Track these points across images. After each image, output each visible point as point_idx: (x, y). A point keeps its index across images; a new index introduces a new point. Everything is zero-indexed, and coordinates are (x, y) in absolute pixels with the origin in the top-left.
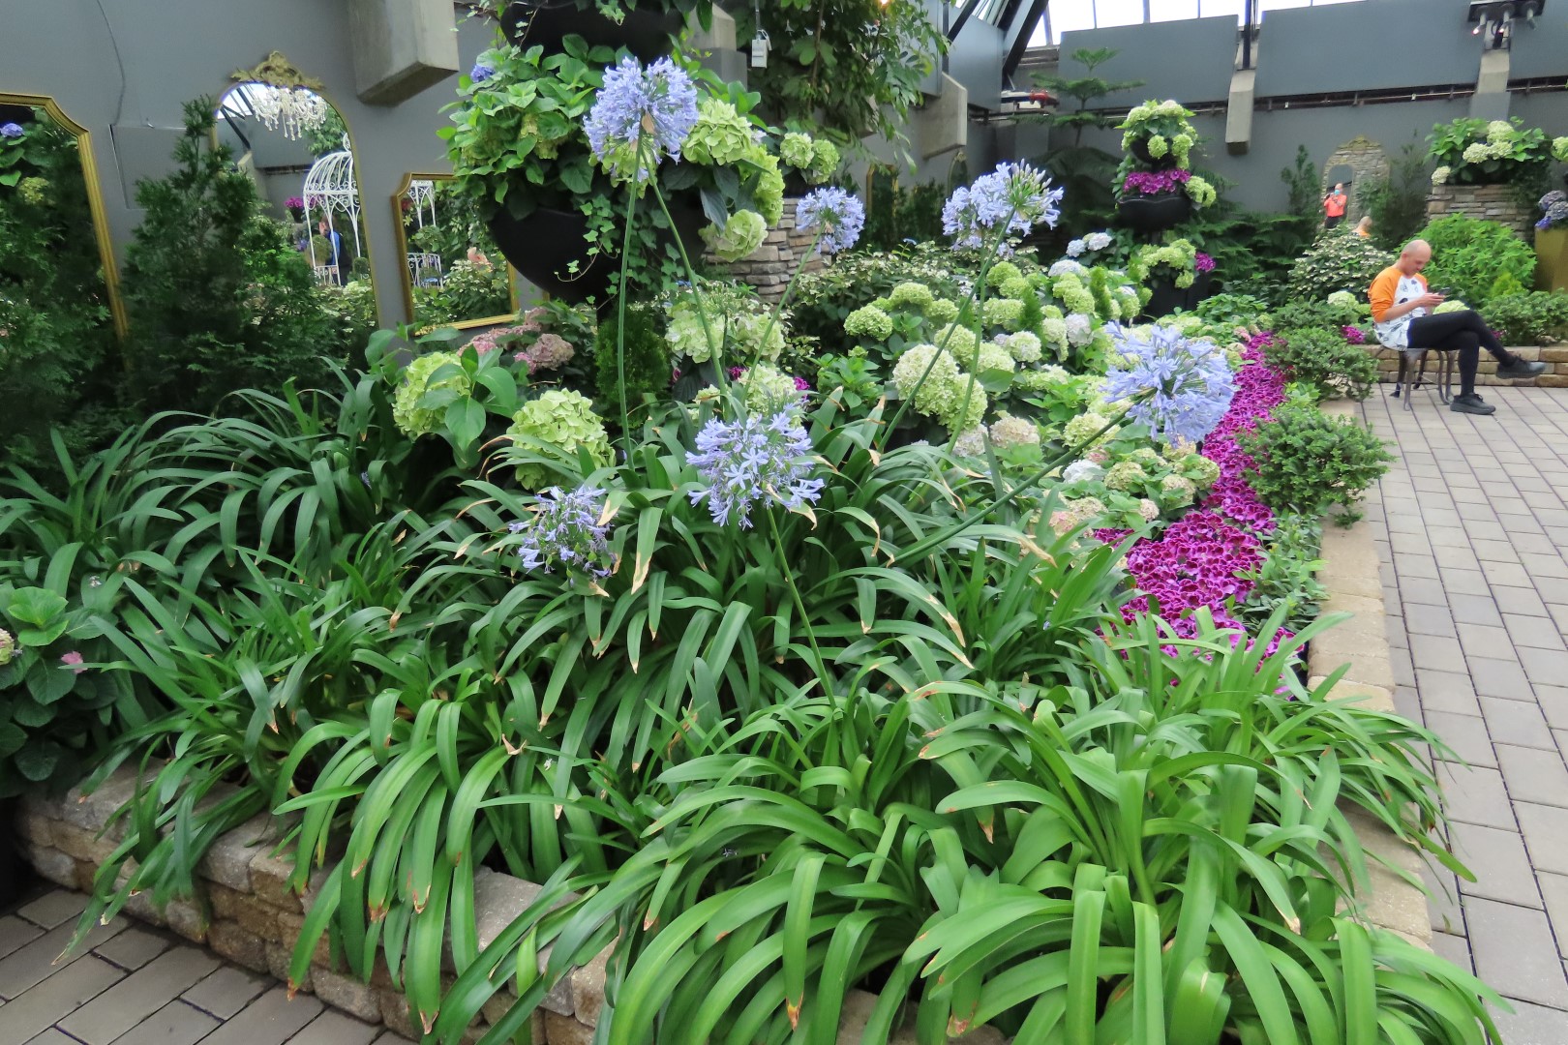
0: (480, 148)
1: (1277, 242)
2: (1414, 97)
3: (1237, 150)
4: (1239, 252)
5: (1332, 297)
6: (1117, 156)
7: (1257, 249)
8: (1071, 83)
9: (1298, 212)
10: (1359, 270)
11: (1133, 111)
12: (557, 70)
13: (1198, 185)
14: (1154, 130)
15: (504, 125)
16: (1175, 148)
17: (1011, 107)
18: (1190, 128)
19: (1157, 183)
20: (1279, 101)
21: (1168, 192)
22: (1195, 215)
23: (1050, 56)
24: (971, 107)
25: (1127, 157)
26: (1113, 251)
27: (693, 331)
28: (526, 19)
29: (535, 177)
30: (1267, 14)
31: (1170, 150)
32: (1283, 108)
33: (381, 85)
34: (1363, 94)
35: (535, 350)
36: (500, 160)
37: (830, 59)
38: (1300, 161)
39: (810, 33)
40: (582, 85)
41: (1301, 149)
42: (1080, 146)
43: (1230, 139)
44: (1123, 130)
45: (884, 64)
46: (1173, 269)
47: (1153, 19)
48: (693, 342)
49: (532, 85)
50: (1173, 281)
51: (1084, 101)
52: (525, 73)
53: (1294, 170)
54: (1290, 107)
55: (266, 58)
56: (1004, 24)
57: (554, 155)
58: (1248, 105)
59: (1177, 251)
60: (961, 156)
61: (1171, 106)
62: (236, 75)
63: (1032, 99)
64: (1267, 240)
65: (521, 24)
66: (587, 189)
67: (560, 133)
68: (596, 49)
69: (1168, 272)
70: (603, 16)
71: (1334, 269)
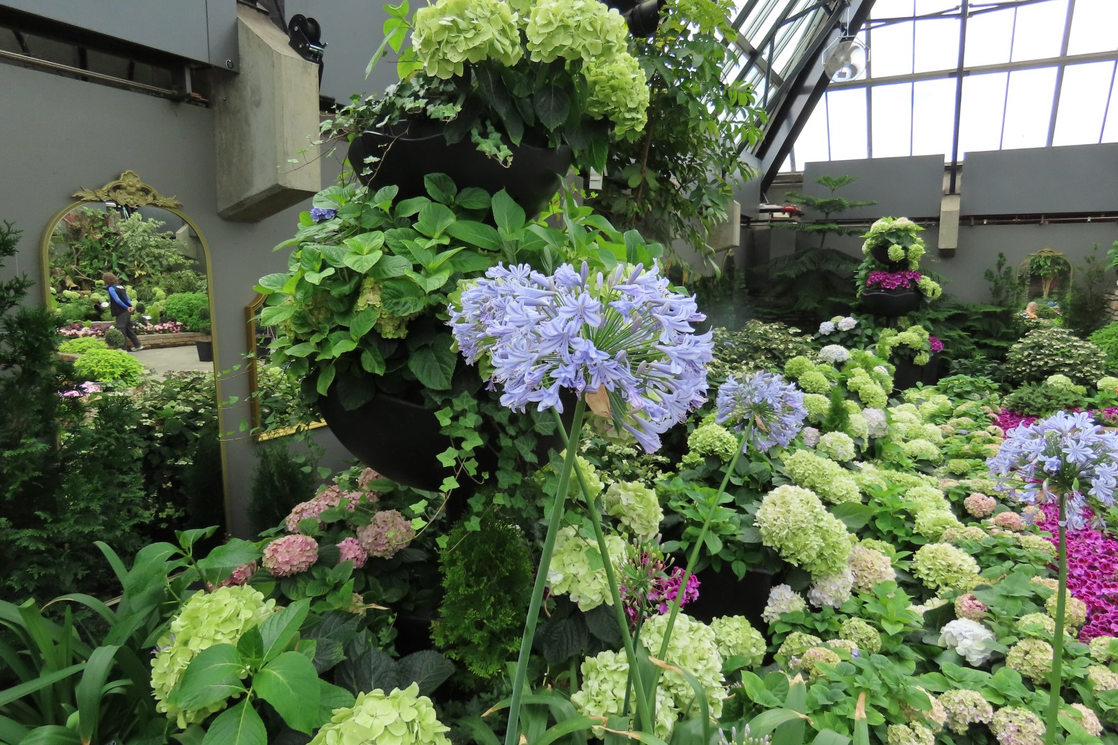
0: (301, 319)
1: (986, 327)
2: (1089, 219)
3: (947, 254)
4: (960, 336)
5: (1051, 380)
6: (858, 257)
7: (973, 333)
8: (820, 200)
9: (1000, 304)
10: (1071, 357)
11: (875, 225)
12: (414, 218)
13: (927, 283)
14: (893, 240)
15: (335, 293)
16: (911, 255)
17: (767, 216)
18: (919, 239)
19: (895, 281)
20: (979, 219)
21: (905, 288)
22: (926, 306)
23: (795, 180)
24: (743, 217)
25: (867, 259)
26: (859, 332)
27: (582, 570)
28: (377, 153)
29: (373, 365)
30: (968, 155)
31: (906, 256)
32: (982, 224)
33: (240, 204)
34: (1047, 216)
35: (367, 535)
36: (326, 340)
37: (653, 184)
38: (1000, 265)
39: (633, 161)
40: (446, 241)
41: (1001, 255)
42: (825, 247)
43: (942, 246)
44: (865, 239)
45: (699, 188)
46: (912, 350)
47: (874, 156)
48: (582, 587)
49: (379, 238)
50: (912, 359)
51: (827, 214)
52: (372, 220)
53: (995, 270)
54: (988, 224)
55: (118, 178)
56: (761, 154)
57: (403, 334)
58: (956, 221)
59: (914, 335)
60: (731, 253)
61: (903, 222)
62: (80, 194)
63: (783, 211)
64: (978, 325)
65: (371, 159)
66: (446, 385)
67: (412, 307)
68: (466, 192)
69: (908, 352)
70: (483, 153)
71: (1048, 356)
